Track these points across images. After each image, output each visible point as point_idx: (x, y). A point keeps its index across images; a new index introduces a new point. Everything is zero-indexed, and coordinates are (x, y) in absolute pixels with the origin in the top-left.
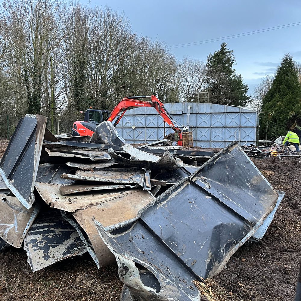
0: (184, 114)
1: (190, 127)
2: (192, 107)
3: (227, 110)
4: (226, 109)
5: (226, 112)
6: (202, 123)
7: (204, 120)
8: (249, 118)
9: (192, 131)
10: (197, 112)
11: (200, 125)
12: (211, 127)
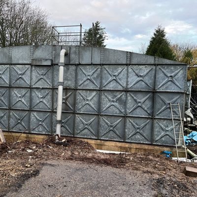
0: (55, 65)
1: (64, 89)
2: (69, 52)
3: (130, 61)
4: (129, 58)
5: (128, 62)
6: (85, 83)
7: (89, 78)
8: (171, 76)
9: (68, 95)
10: (77, 63)
11: (82, 86)
12: (102, 90)
